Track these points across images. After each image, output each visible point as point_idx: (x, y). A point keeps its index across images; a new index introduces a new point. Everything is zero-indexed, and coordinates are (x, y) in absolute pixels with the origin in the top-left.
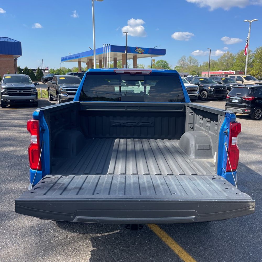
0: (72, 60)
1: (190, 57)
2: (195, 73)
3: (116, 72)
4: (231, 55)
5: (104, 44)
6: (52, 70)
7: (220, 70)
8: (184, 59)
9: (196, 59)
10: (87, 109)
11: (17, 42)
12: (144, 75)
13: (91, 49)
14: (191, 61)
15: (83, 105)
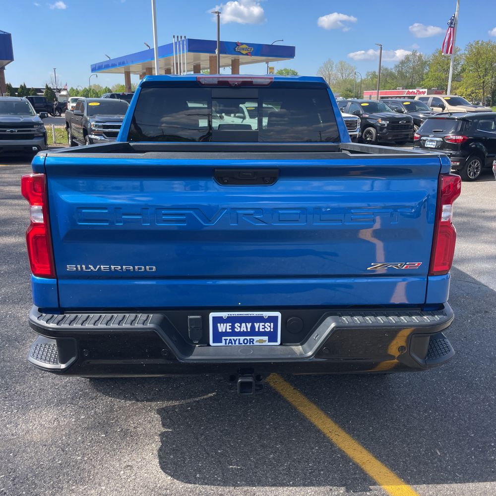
0: (113, 69)
1: (341, 63)
2: (352, 94)
3: (201, 80)
4: (420, 57)
5: (174, 37)
6: (74, 90)
7: (398, 88)
8: (329, 66)
9: (352, 67)
11: (3, 33)
13: (148, 46)
14: (344, 70)
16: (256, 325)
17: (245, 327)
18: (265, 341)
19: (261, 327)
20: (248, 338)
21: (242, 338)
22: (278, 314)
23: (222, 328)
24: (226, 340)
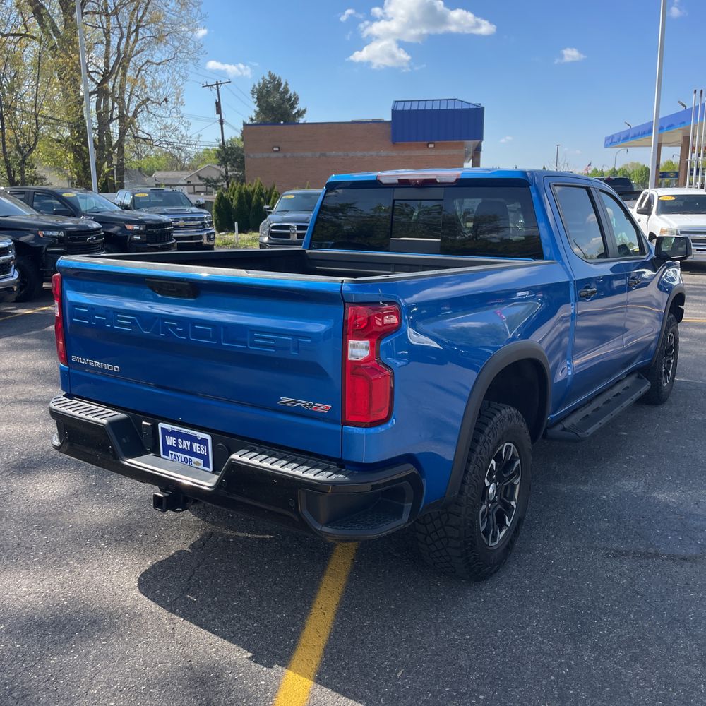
3: (381, 179)
5: (695, 92)
10: (318, 268)
12: (445, 187)
15: (311, 257)
16: (194, 445)
17: (185, 445)
18: (200, 464)
19: (198, 448)
20: (188, 457)
21: (184, 456)
22: (208, 437)
23: (170, 441)
24: (172, 454)
